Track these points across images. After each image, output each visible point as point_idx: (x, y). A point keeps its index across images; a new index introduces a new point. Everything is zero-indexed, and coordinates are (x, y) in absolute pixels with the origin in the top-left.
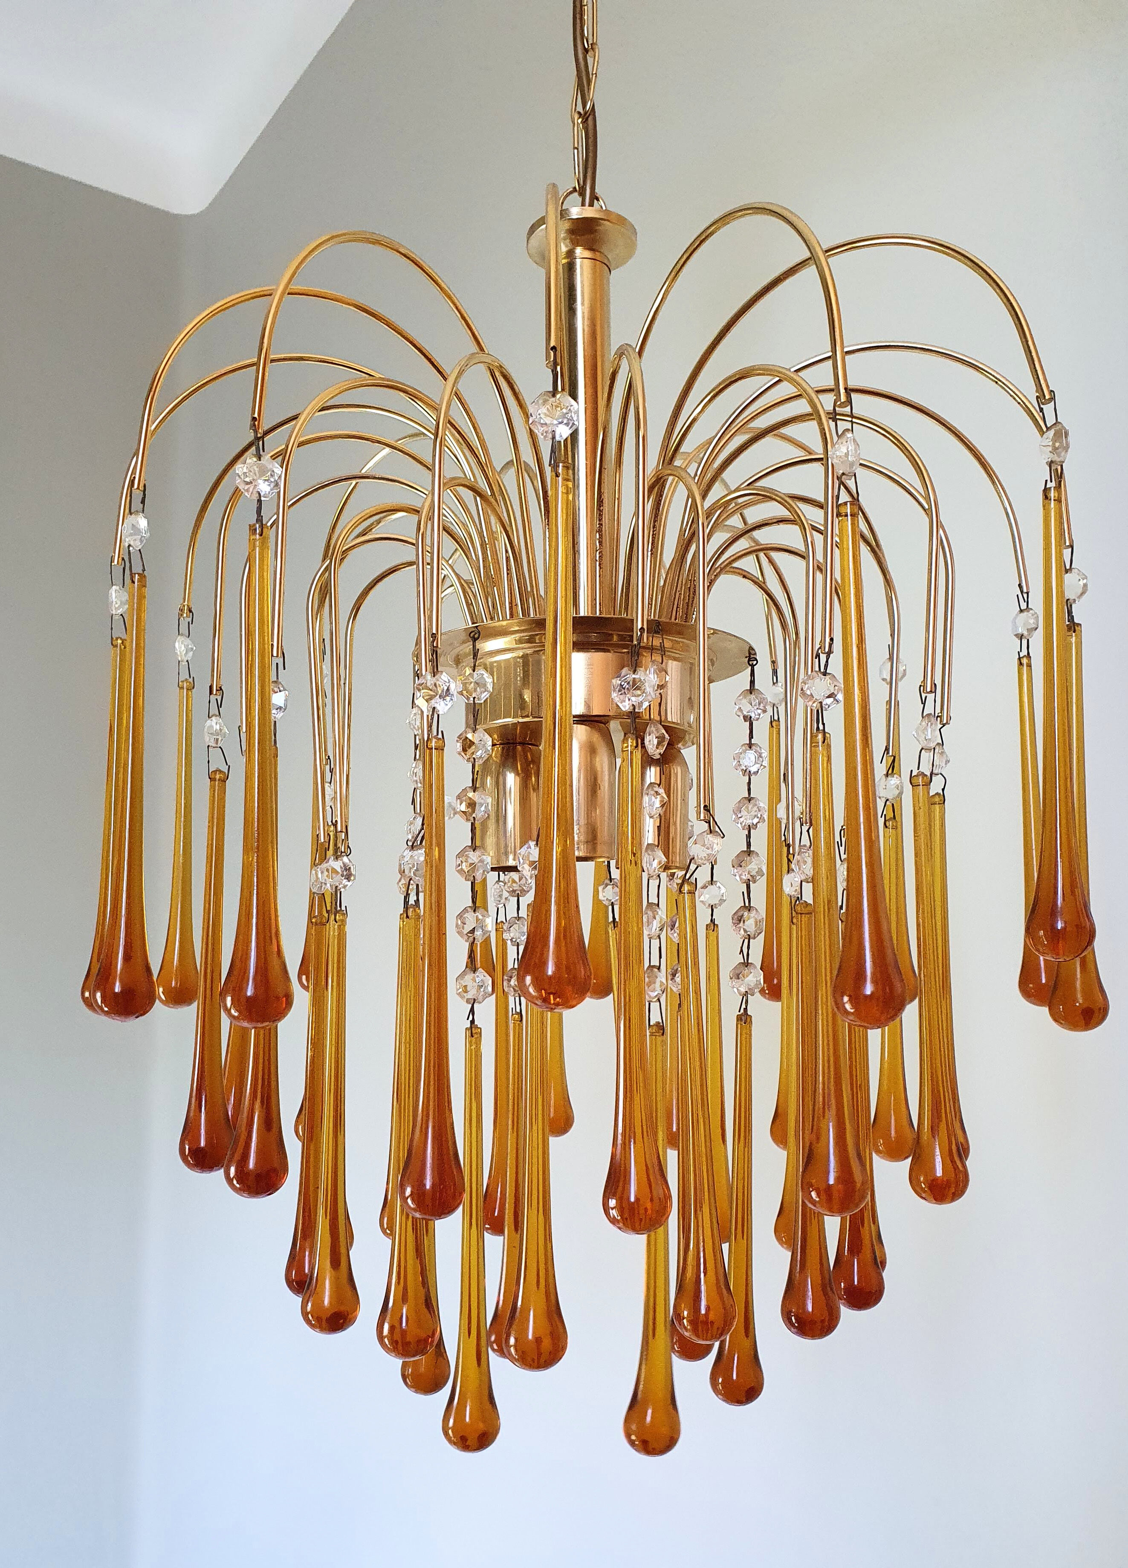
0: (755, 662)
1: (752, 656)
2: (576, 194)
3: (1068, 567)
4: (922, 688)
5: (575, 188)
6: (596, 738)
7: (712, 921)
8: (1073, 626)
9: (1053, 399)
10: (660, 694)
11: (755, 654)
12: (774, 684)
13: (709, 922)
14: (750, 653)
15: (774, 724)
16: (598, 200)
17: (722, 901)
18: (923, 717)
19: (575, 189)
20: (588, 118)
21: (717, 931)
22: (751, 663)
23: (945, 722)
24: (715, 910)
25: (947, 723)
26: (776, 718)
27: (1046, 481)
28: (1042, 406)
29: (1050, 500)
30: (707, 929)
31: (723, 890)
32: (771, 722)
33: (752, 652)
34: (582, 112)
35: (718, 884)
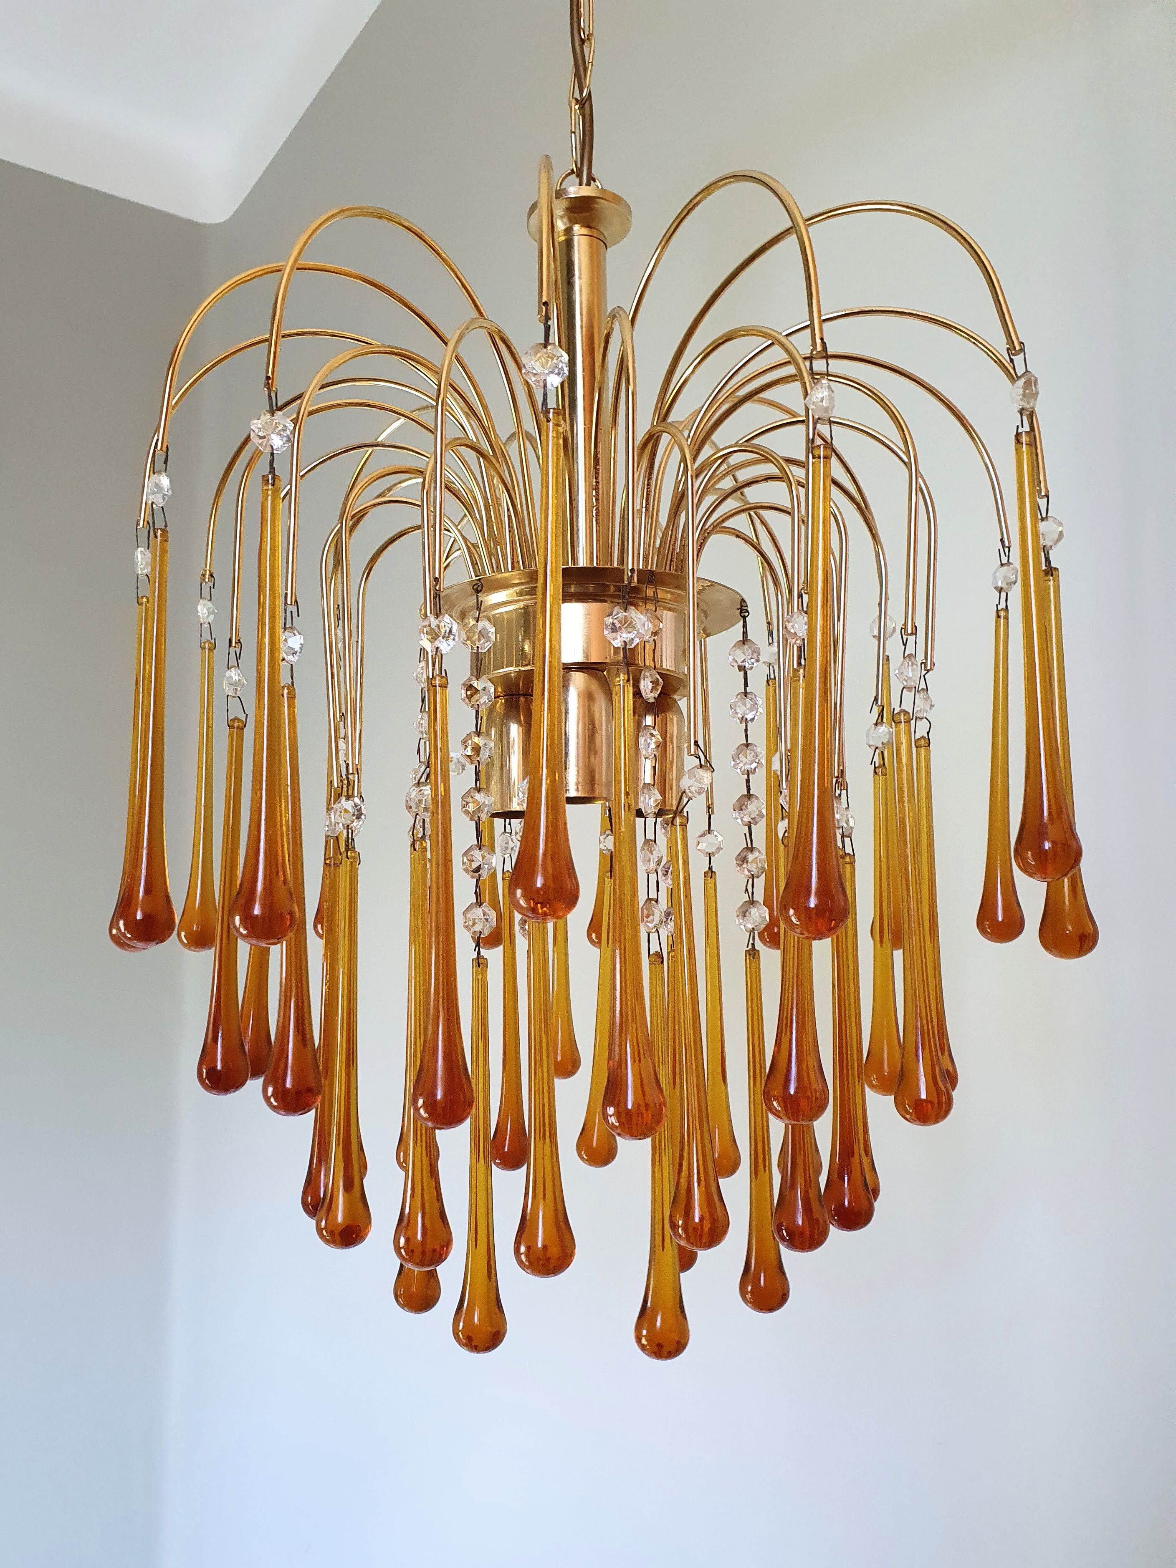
0: (747, 614)
1: (743, 608)
2: (574, 176)
3: (1044, 516)
4: (903, 630)
5: (573, 170)
6: (595, 686)
7: (710, 868)
8: (1051, 571)
9: (1022, 350)
10: (654, 640)
11: (747, 606)
12: (770, 644)
13: (707, 869)
14: (742, 606)
15: (770, 683)
16: (594, 181)
17: (720, 849)
18: (904, 658)
19: (572, 172)
20: (585, 104)
21: (715, 879)
22: (742, 614)
23: (929, 668)
24: (712, 858)
25: (931, 669)
26: (772, 677)
27: (1018, 426)
28: (1012, 357)
29: (1022, 443)
30: (705, 877)
31: (720, 839)
32: (768, 681)
33: (744, 604)
34: (579, 99)
35: (715, 833)
